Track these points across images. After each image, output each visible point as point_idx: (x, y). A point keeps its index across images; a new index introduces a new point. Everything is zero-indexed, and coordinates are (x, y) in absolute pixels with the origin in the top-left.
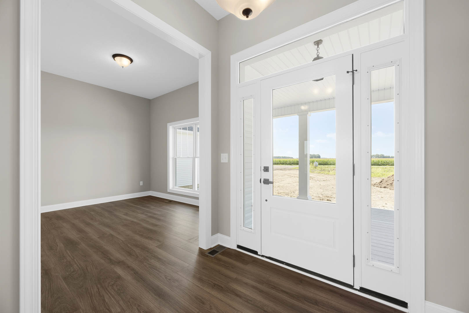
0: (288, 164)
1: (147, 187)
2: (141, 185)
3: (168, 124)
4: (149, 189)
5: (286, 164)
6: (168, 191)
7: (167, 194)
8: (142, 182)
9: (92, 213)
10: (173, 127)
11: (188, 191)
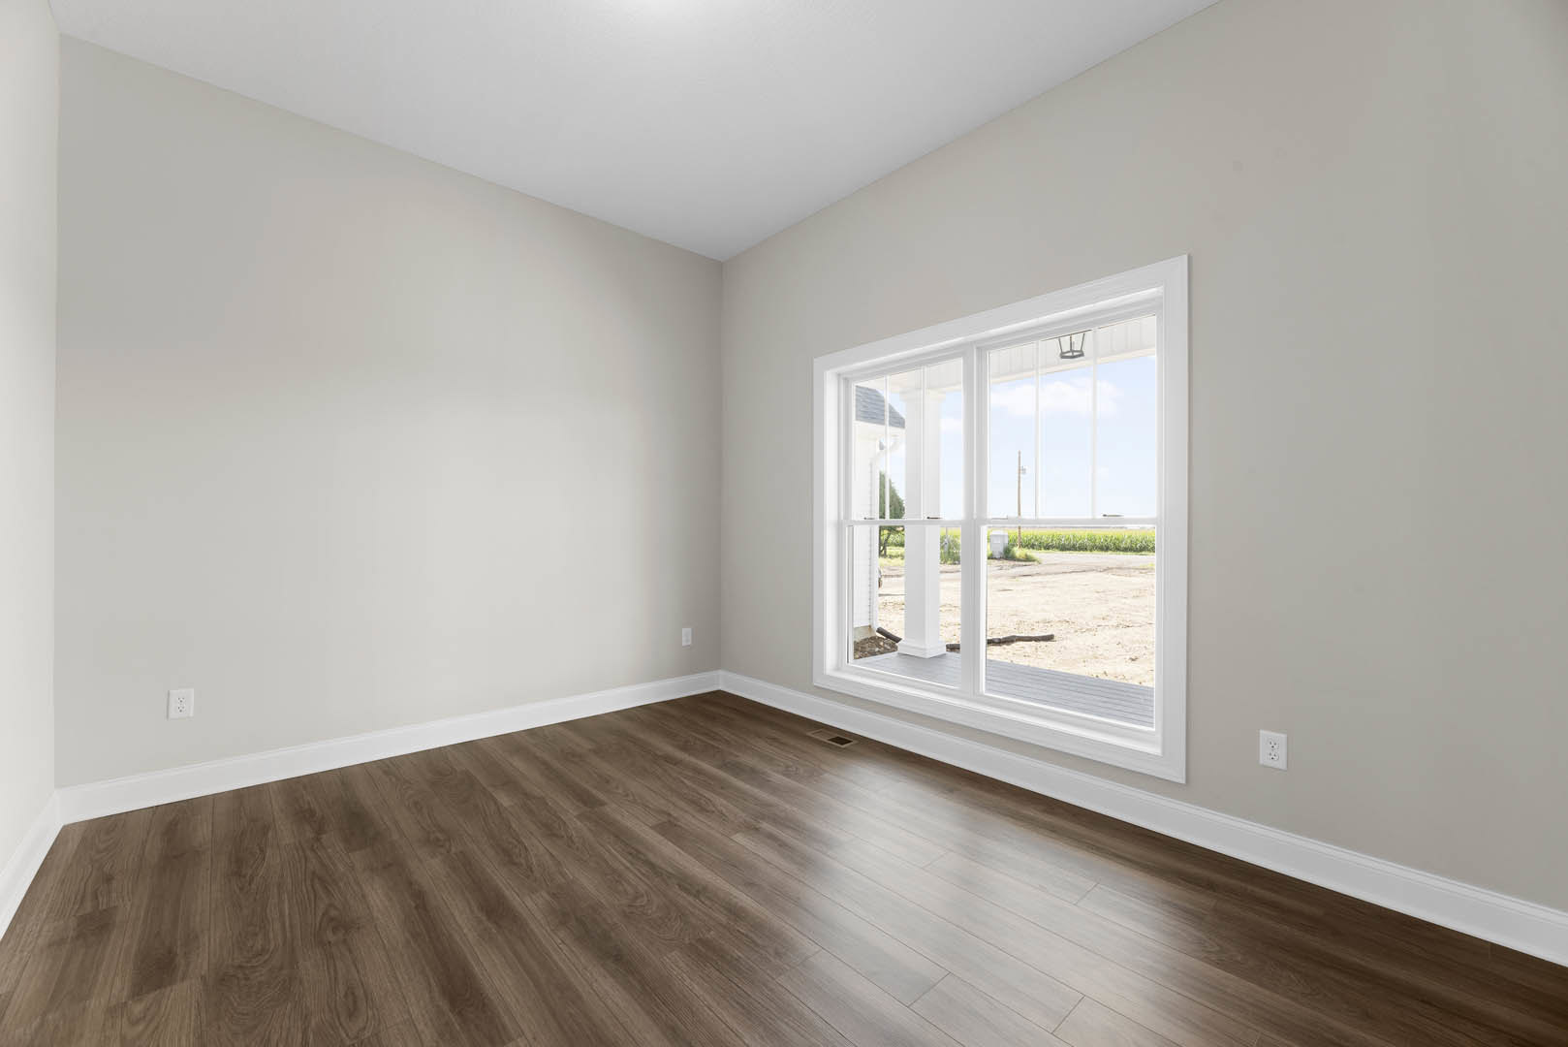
0: (1126, 550)
1: (711, 647)
2: (684, 644)
3: (817, 362)
4: (717, 665)
5: (1118, 549)
6: (818, 682)
7: (813, 694)
8: (689, 630)
9: (505, 800)
10: (839, 375)
11: (939, 693)
